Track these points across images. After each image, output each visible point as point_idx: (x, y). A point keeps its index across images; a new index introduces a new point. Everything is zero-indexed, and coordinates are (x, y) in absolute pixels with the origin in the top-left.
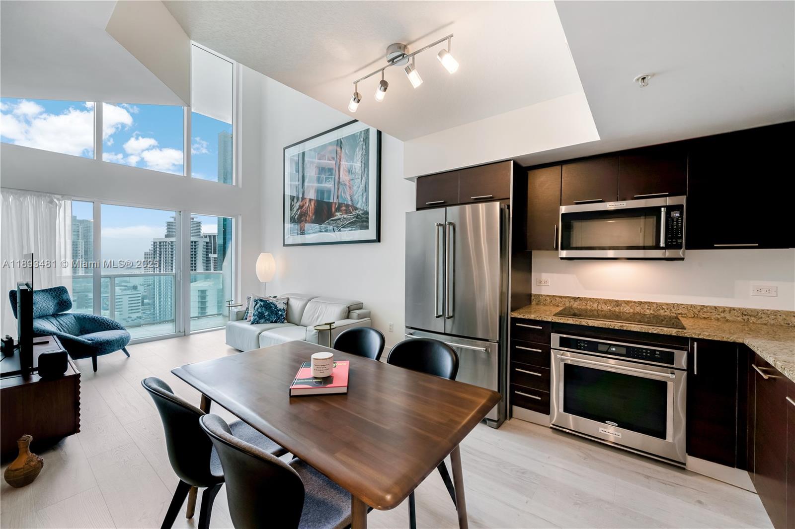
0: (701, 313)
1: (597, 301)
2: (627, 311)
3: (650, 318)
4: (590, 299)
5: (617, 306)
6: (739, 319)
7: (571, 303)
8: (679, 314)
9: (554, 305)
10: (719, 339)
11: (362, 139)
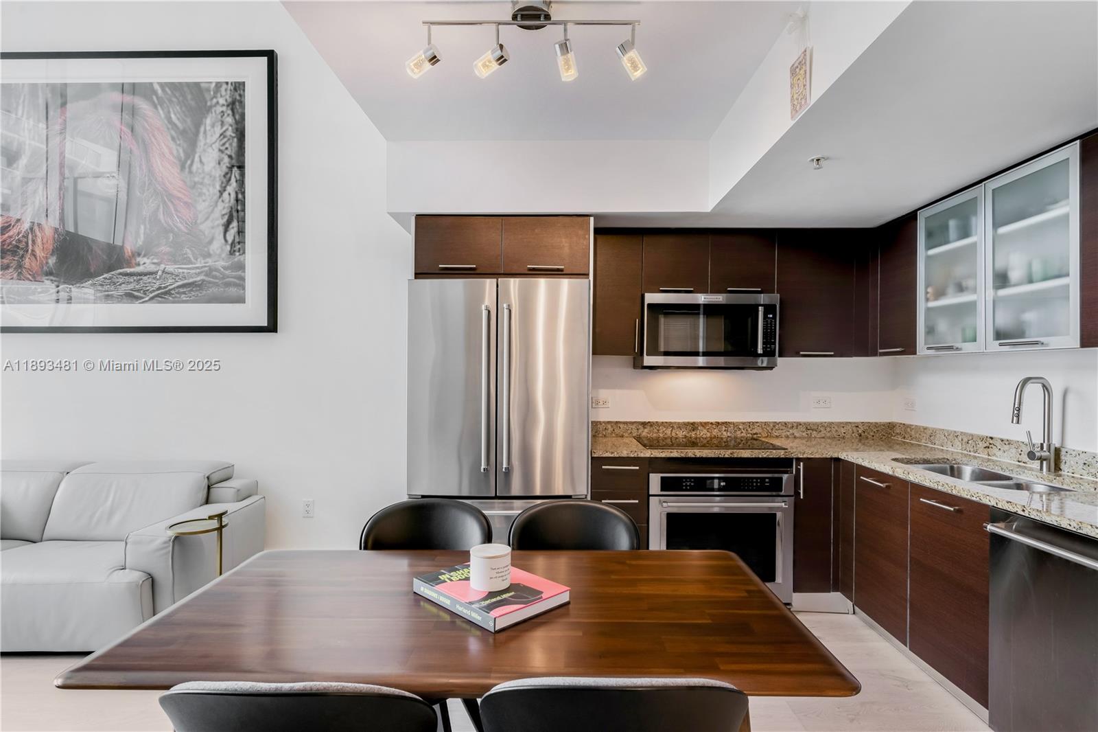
0: (773, 431)
1: (670, 425)
2: (704, 436)
3: (727, 442)
4: (663, 423)
5: (693, 430)
6: (804, 434)
7: (640, 431)
8: (755, 434)
9: (617, 436)
10: (820, 456)
11: (222, 101)
